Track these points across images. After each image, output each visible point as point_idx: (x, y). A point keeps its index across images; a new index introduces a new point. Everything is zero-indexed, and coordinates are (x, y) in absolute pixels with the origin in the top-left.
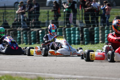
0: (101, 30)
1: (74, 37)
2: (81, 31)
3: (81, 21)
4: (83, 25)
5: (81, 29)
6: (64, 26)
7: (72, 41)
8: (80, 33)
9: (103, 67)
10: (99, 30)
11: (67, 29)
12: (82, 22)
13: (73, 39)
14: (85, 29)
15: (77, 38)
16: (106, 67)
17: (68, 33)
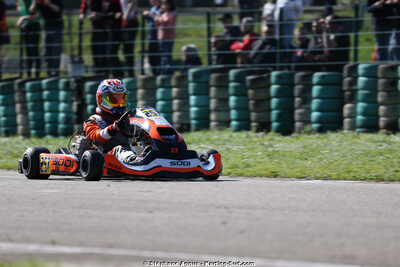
0: (144, 87)
1: (54, 111)
2: (76, 93)
3: (77, 59)
4: (83, 69)
5: (75, 85)
6: (21, 74)
7: (47, 125)
8: (74, 98)
9: (150, 215)
10: (136, 89)
11: (28, 85)
12: (81, 61)
13: (51, 117)
14: (89, 84)
15: (62, 115)
16: (158, 214)
17: (32, 97)
